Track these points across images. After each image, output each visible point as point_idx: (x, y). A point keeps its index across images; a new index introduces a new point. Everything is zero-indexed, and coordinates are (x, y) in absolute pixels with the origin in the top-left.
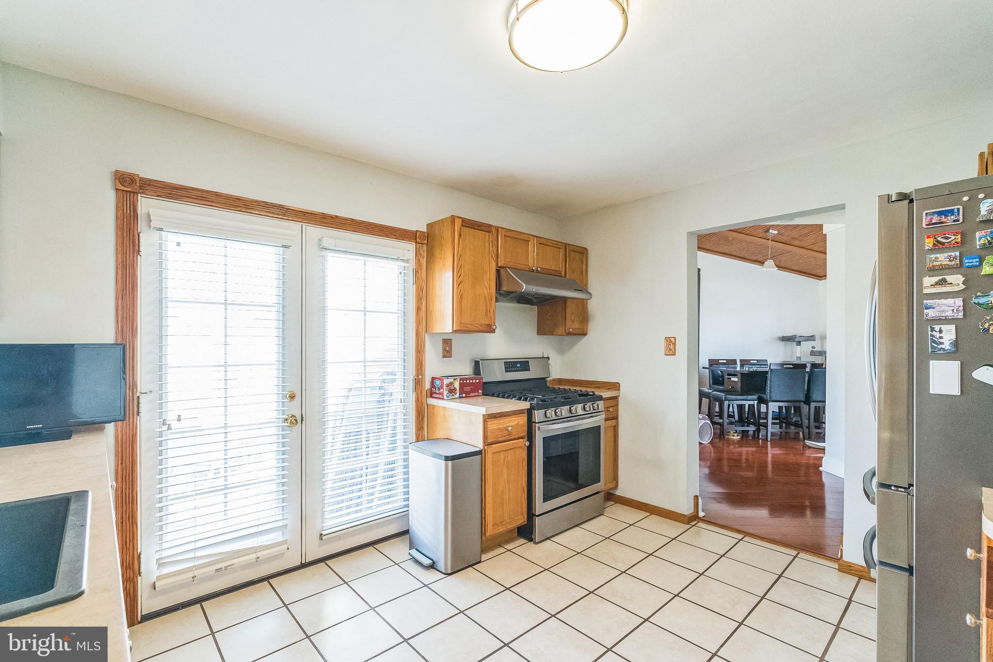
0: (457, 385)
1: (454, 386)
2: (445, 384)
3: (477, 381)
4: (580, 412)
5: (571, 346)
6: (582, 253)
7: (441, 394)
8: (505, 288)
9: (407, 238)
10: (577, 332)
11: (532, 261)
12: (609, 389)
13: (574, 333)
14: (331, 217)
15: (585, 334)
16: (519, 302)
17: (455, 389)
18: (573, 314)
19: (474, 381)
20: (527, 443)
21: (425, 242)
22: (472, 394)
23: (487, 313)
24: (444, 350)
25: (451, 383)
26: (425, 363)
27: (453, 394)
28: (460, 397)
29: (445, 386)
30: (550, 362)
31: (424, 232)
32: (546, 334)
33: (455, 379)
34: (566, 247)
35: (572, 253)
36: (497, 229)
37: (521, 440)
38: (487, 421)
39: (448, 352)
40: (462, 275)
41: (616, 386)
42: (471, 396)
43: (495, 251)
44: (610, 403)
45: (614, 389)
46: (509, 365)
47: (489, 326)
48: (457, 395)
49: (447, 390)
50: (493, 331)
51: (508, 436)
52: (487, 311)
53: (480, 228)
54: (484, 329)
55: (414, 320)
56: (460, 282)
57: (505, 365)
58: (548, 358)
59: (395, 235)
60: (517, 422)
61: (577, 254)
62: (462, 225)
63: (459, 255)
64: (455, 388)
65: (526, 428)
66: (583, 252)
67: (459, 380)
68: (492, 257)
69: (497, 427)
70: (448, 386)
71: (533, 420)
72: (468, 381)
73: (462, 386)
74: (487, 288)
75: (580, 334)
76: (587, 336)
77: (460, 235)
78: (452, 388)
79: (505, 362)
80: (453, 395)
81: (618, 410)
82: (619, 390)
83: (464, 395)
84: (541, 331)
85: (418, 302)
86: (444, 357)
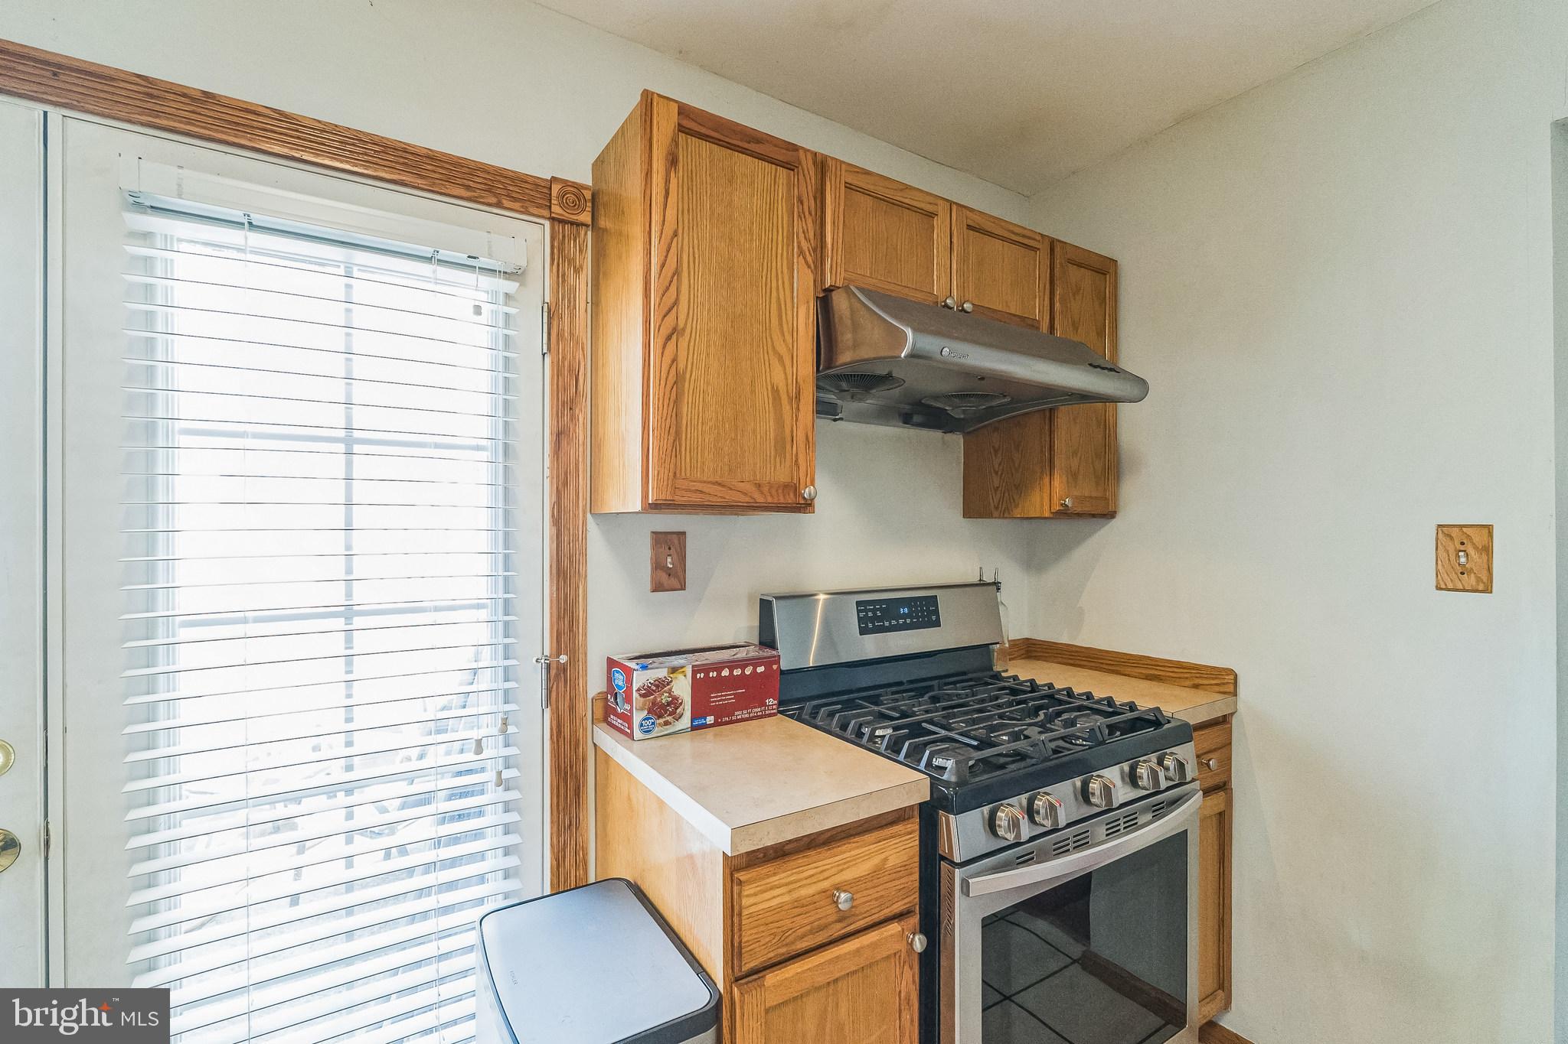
0: (682, 687)
1: (670, 692)
2: (635, 689)
3: (760, 669)
4: (1123, 793)
5: (1064, 549)
6: (1102, 272)
7: (627, 718)
8: (845, 357)
9: (515, 200)
10: (1087, 508)
11: (944, 280)
12: (1196, 686)
13: (1079, 510)
14: (184, 95)
15: (1111, 515)
16: (907, 419)
17: (675, 702)
18: (1075, 453)
19: (748, 671)
20: (919, 943)
21: (585, 217)
22: (738, 714)
23: (781, 445)
24: (658, 566)
25: (661, 685)
26: (585, 611)
27: (669, 718)
28: (694, 728)
29: (635, 695)
30: (1002, 596)
31: (578, 187)
32: (990, 516)
33: (674, 670)
34: (1052, 250)
35: (1073, 270)
36: (822, 164)
37: (894, 928)
38: (740, 883)
39: (669, 573)
40: (684, 299)
41: (1224, 681)
42: (738, 721)
43: (811, 235)
44: (1209, 738)
45: (1217, 688)
46: (874, 611)
47: (794, 488)
48: (686, 722)
49: (642, 709)
50: (805, 506)
51: (839, 926)
52: (783, 439)
53: (752, 147)
54: (770, 500)
55: (547, 472)
56: (675, 330)
57: (859, 611)
58: (997, 585)
59: (468, 188)
60: (876, 860)
61: (1088, 273)
62: (681, 129)
63: (669, 231)
64: (675, 698)
65: (916, 876)
66: (1104, 270)
67: (689, 671)
68: (801, 252)
69: (786, 898)
70: (646, 692)
71: (943, 849)
72: (725, 673)
73: (700, 689)
74: (781, 359)
75: (1094, 516)
76: (1114, 520)
77: (673, 161)
78: (665, 698)
79: (859, 603)
80: (667, 723)
81: (1230, 759)
82: (1235, 694)
83: (710, 720)
84: (975, 507)
85: (558, 415)
86: (658, 587)
